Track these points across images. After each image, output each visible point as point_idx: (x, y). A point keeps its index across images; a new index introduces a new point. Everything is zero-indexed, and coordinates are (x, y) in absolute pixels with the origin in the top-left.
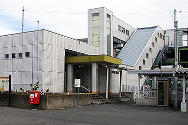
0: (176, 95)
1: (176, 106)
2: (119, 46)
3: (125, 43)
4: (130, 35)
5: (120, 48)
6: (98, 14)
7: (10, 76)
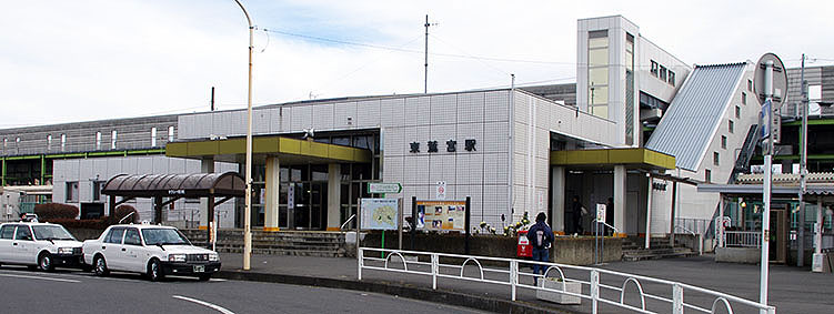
0: (801, 241)
1: (800, 263)
2: (651, 115)
3: (665, 106)
4: (676, 83)
5: (657, 121)
6: (604, 33)
7: (468, 199)
